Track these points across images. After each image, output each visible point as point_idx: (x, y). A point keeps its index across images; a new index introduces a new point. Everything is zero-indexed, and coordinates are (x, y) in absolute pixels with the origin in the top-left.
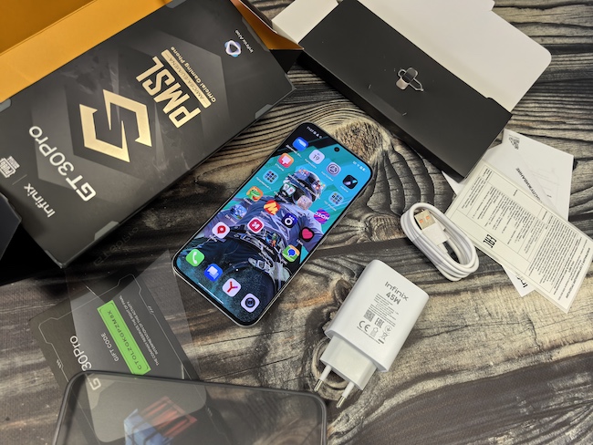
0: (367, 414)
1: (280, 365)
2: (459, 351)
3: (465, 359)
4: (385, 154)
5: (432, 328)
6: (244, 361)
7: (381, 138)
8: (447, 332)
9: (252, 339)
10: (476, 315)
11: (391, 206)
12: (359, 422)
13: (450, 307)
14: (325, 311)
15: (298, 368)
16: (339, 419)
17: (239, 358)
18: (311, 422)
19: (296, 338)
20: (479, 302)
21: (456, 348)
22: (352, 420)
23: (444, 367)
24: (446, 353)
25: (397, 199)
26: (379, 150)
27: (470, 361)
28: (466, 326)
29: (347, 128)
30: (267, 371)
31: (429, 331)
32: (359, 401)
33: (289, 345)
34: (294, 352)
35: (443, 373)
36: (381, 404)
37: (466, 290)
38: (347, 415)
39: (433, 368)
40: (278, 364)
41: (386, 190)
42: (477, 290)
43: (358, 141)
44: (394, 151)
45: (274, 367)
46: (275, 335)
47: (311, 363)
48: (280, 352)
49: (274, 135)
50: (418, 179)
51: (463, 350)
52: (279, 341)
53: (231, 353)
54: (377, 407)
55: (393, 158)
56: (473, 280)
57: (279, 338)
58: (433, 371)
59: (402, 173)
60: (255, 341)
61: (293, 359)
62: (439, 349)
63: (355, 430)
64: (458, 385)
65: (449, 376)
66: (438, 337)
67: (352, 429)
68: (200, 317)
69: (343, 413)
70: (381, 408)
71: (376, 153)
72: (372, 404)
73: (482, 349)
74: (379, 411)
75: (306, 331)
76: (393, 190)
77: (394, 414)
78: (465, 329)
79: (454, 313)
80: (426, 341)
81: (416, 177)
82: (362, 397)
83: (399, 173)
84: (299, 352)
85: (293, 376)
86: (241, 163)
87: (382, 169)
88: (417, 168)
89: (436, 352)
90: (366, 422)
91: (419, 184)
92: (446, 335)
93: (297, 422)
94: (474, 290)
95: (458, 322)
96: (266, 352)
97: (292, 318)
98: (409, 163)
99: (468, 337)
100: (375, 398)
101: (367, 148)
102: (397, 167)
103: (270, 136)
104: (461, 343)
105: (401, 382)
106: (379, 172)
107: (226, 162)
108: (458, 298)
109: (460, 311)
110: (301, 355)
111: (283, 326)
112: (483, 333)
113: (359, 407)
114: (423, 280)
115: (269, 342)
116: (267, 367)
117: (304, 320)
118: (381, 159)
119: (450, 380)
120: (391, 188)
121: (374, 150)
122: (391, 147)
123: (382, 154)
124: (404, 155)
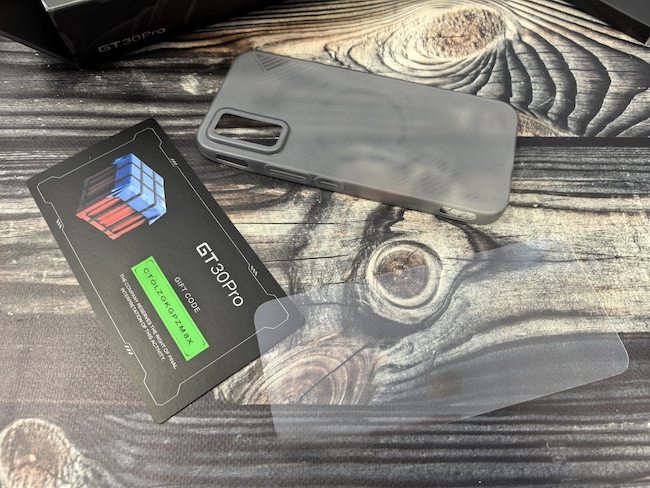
0: (444, 349)
1: (321, 262)
2: (603, 288)
3: (610, 301)
4: (509, 45)
5: (559, 251)
6: (273, 251)
7: (504, 27)
8: (584, 260)
9: (290, 227)
10: (633, 245)
11: (512, 100)
12: (428, 357)
13: (592, 228)
14: (397, 209)
15: (346, 270)
16: (398, 346)
17: (267, 246)
18: (354, 343)
19: (351, 234)
20: (640, 229)
21: (598, 283)
22: (417, 352)
23: (576, 307)
24: (582, 288)
25: (521, 93)
26: (500, 39)
27: (620, 305)
28: (617, 257)
29: (459, 12)
30: (302, 266)
31: (556, 255)
32: (433, 329)
33: (338, 240)
34: (344, 249)
35: (573, 314)
36: (469, 337)
37: (618, 211)
38: (410, 344)
39: (556, 303)
40: (318, 261)
41: (506, 81)
42: (637, 214)
43: (471, 26)
44: (520, 41)
45: (314, 264)
46: (321, 227)
47: (365, 267)
48: (324, 247)
49: (360, 13)
50: (552, 74)
51: (609, 288)
52: (326, 234)
53: (257, 239)
54: (460, 342)
55: (518, 48)
56: (631, 200)
57: (326, 231)
58: (558, 308)
59: (530, 65)
60: (293, 230)
61: (341, 259)
62: (571, 281)
63: (421, 367)
64: (597, 335)
65: (583, 319)
66: (568, 265)
67: (415, 364)
68: (225, 192)
69: (405, 340)
70: (468, 344)
71: (496, 41)
72: (453, 336)
73: (641, 291)
74: (463, 347)
75: (366, 228)
76: (516, 82)
77: (488, 357)
78: (614, 261)
79: (597, 237)
80: (550, 267)
81: (550, 72)
82: (438, 323)
83: (526, 65)
84: (352, 251)
85: (337, 278)
86: (312, 38)
87: (503, 57)
88: (553, 62)
89: (564, 284)
90: (439, 359)
91: (555, 80)
92: (582, 265)
93: (332, 339)
94: (631, 213)
95: (605, 250)
96: (305, 244)
97: (349, 210)
98: (542, 56)
99: (619, 272)
100: (458, 329)
101: (483, 35)
102: (525, 59)
103: (355, 14)
104: (607, 278)
105: (503, 315)
106: (497, 61)
107: (293, 35)
108: (605, 220)
109: (607, 237)
110: (354, 255)
111: (334, 218)
112: (644, 271)
113: (432, 336)
114: (550, 189)
115: (311, 233)
116: (303, 262)
117: (365, 216)
118: (502, 47)
119: (585, 326)
120: (513, 79)
121: (493, 38)
122: (517, 37)
123: (504, 42)
124: (535, 47)
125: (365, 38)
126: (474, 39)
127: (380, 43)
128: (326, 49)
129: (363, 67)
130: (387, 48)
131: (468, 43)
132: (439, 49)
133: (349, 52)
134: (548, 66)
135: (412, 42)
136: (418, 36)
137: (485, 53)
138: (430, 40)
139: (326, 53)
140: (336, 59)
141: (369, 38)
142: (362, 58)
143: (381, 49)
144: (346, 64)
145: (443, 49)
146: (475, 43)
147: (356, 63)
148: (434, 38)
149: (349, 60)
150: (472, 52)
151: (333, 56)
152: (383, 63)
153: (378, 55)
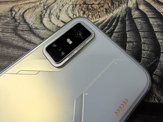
4: (129, 11)
26: (124, 6)
44: (137, 9)
55: (135, 14)
59: (142, 28)
71: (120, 8)
76: (130, 42)
83: (139, 27)
87: (123, 21)
88: (159, 26)
98: (152, 21)
102: (139, 23)
106: (119, 24)
118: (124, 13)
120: (128, 40)
121: (119, 6)
122: (135, 6)
123: (126, 9)
124: (147, 13)
125: (38, 3)
126: (106, 6)
127: (46, 7)
128: (11, 10)
129: (28, 24)
130: (48, 12)
131: (102, 9)
132: (82, 12)
133: (24, 13)
134: (155, 29)
135: (66, 7)
136: (71, 3)
137: (112, 17)
138: (78, 6)
139: (10, 13)
140: (14, 18)
141: (40, 3)
142: (30, 18)
143: (45, 11)
144: (18, 21)
145: (84, 13)
146: (106, 10)
147: (25, 21)
148: (80, 5)
149: (21, 19)
150: (103, 16)
151: (13, 16)
152: (42, 22)
153: (41, 16)
